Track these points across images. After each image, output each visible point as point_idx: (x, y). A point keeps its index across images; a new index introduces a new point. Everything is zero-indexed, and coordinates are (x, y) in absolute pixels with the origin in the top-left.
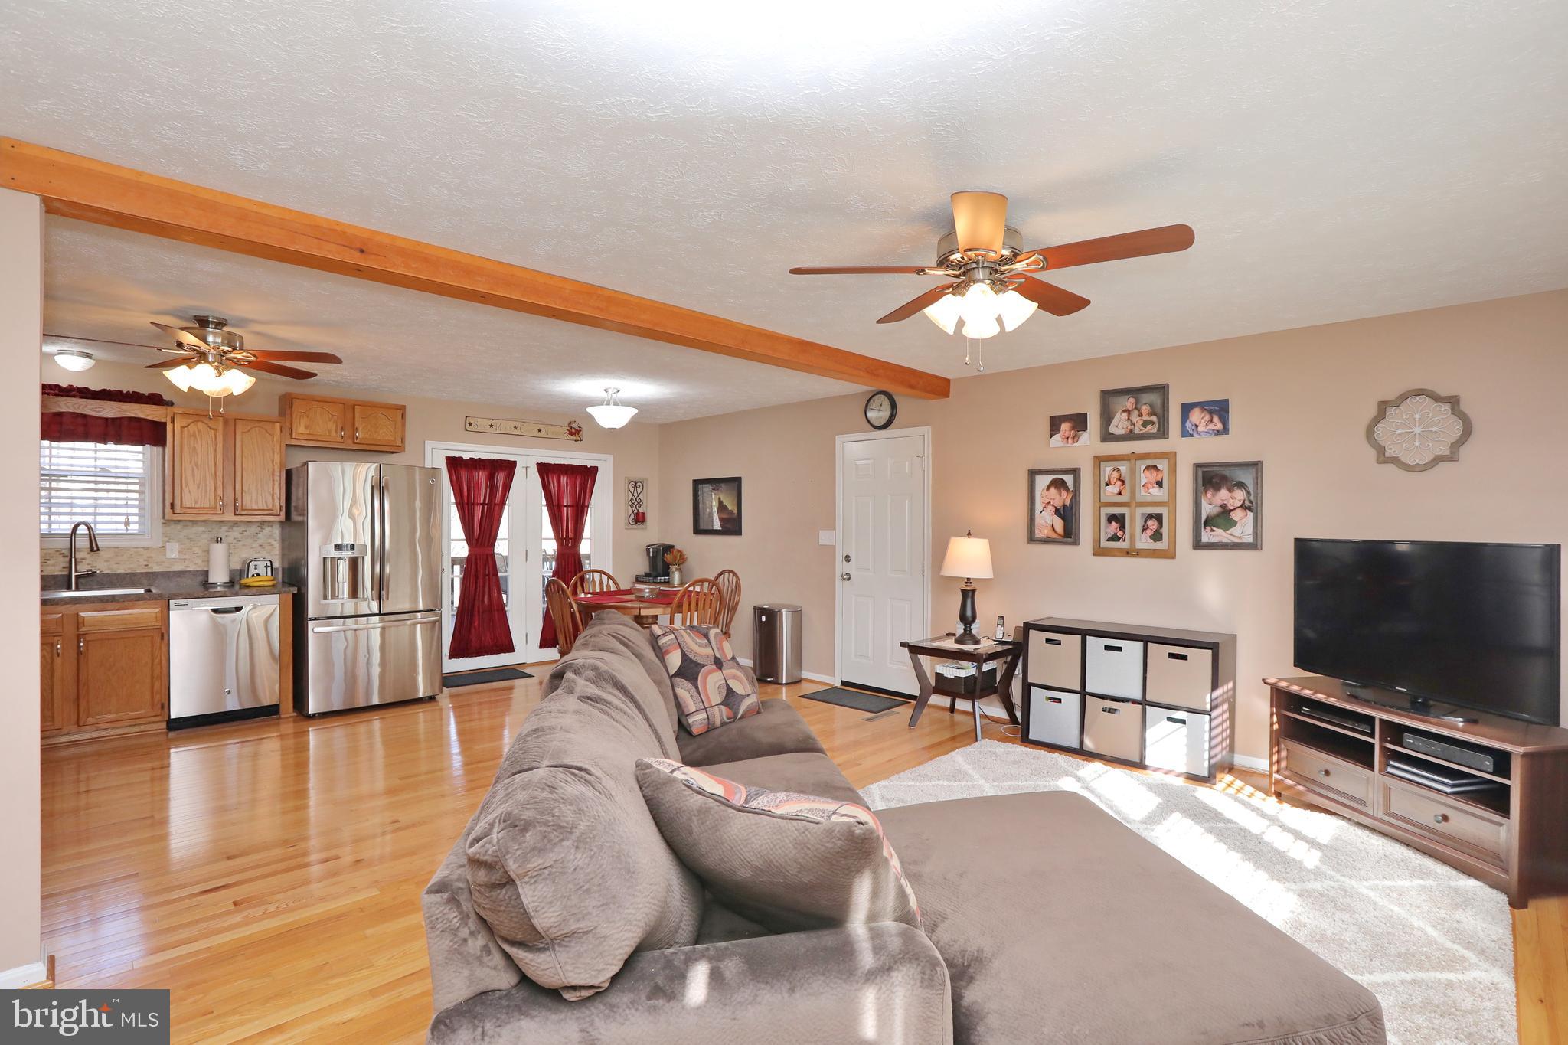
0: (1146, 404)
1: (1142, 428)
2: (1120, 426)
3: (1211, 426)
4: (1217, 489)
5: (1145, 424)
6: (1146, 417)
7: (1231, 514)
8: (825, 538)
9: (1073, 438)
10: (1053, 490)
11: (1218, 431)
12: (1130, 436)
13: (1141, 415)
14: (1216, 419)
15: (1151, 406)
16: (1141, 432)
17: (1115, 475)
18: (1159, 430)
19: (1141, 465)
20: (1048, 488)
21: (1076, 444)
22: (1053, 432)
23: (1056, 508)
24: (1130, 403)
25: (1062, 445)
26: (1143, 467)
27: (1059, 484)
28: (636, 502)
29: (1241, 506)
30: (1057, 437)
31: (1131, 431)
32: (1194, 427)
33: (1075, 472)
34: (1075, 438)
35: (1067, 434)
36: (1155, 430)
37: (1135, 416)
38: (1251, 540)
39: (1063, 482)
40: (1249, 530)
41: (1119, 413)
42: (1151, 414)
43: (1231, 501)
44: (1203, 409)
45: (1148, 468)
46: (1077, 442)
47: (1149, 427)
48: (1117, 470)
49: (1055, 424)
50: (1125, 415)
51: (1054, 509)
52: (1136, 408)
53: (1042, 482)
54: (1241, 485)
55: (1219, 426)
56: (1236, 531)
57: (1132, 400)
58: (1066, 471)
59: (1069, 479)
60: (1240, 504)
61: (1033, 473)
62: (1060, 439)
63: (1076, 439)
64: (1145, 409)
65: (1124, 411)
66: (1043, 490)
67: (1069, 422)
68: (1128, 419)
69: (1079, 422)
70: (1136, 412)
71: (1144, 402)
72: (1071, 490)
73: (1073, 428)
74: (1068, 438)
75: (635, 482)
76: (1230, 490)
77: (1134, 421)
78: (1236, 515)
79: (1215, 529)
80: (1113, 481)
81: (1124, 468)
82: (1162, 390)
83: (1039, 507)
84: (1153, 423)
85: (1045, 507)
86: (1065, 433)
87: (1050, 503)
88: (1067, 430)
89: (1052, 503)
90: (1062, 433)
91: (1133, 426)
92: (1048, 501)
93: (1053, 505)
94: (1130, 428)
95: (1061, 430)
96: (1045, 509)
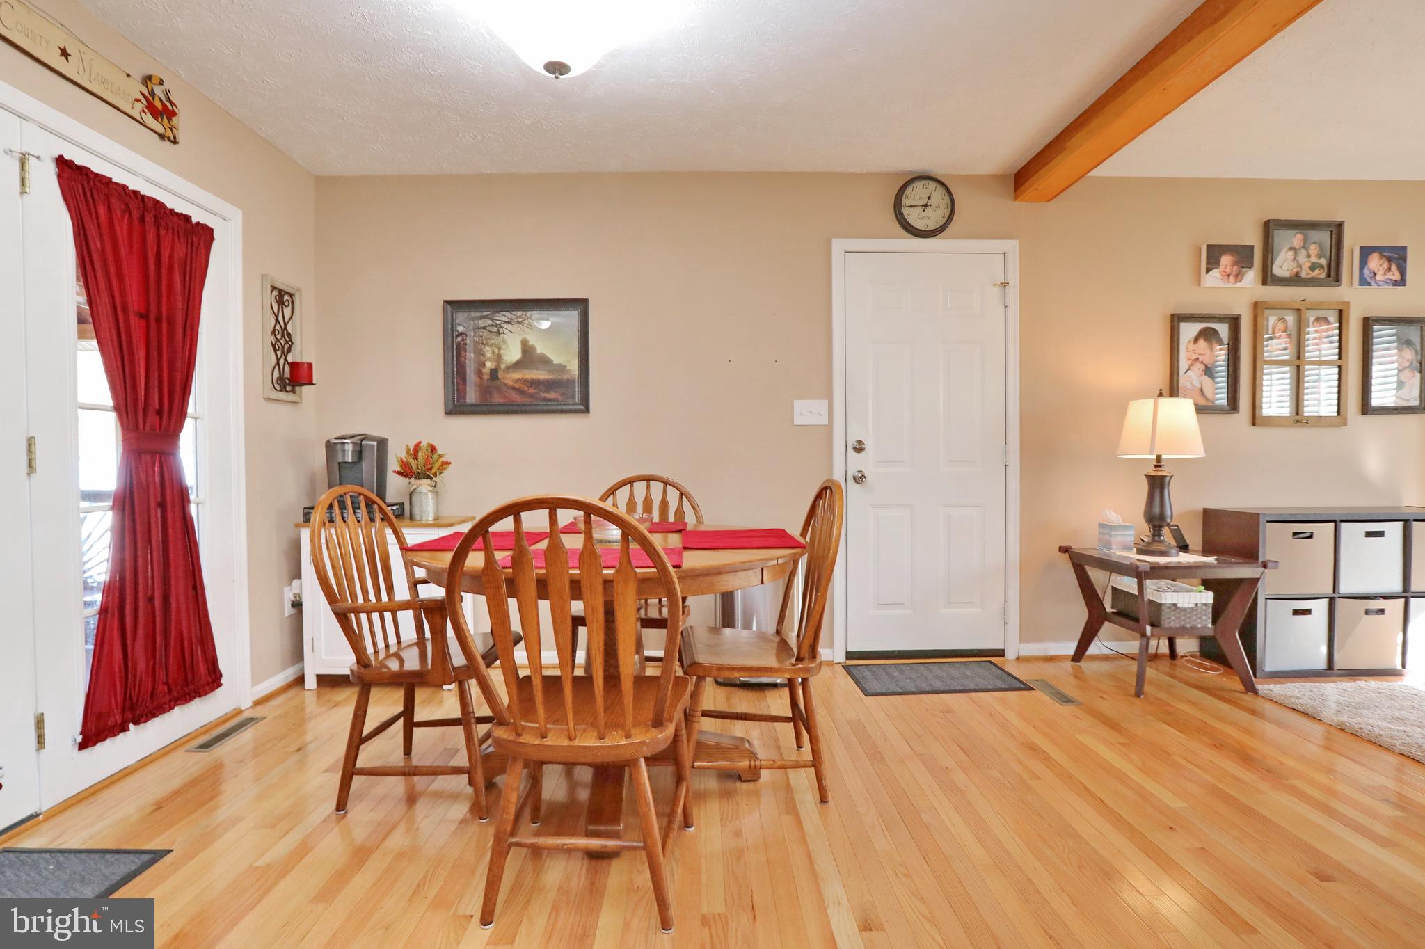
0: (1315, 243)
1: (1309, 271)
2: (1285, 267)
3: (1389, 276)
5: (1312, 268)
6: (1314, 259)
7: (1399, 375)
8: (808, 412)
9: (1236, 276)
10: (1202, 342)
11: (1395, 281)
12: (1295, 280)
13: (1309, 256)
14: (1394, 268)
15: (1321, 247)
16: (1308, 276)
17: (1280, 325)
18: (1329, 275)
20: (1196, 340)
22: (1210, 266)
23: (1206, 366)
24: (1297, 239)
25: (1222, 284)
26: (1312, 319)
27: (1208, 335)
28: (282, 340)
29: (1409, 366)
30: (1215, 273)
31: (1297, 274)
32: (1371, 275)
33: (1233, 320)
34: (1239, 276)
35: (1228, 270)
36: (1323, 276)
37: (1302, 258)
38: (1415, 403)
39: (1215, 332)
40: (1415, 393)
41: (1284, 250)
42: (1320, 256)
43: (1400, 361)
44: (1382, 257)
45: (1318, 319)
46: (1240, 281)
47: (1317, 272)
48: (1282, 319)
49: (1214, 254)
50: (1291, 253)
51: (1203, 367)
52: (1303, 247)
53: (1189, 331)
54: (1408, 343)
55: (1396, 277)
56: (1404, 392)
57: (1300, 236)
58: (1220, 319)
59: (1223, 329)
60: (1407, 364)
61: (1176, 320)
62: (1219, 275)
63: (1239, 278)
64: (1314, 249)
65: (1291, 249)
66: (1189, 342)
67: (1232, 256)
68: (1295, 259)
69: (1243, 255)
70: (1303, 252)
71: (1313, 241)
72: (1226, 342)
73: (1235, 263)
74: (1229, 276)
75: (280, 291)
76: (1400, 349)
77: (1300, 263)
78: (1405, 375)
80: (1278, 333)
81: (1291, 318)
82: (1337, 230)
83: (1183, 364)
84: (1322, 267)
85: (1192, 365)
86: (1226, 268)
87: (1198, 359)
88: (1226, 265)
89: (1200, 360)
90: (1222, 268)
91: (1299, 269)
92: (1194, 357)
93: (1202, 362)
94: (1295, 270)
95: (1221, 264)
96: (1191, 367)
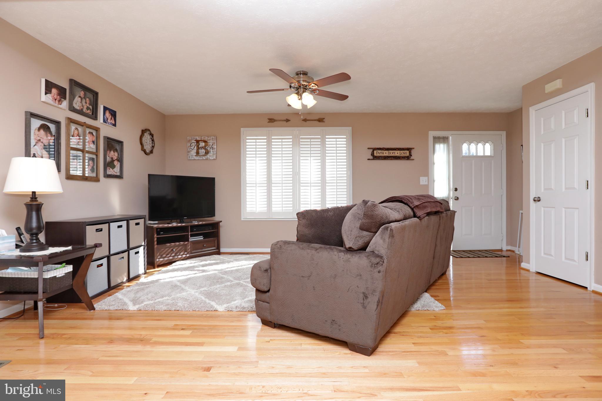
0: (88, 98)
2: (77, 105)
3: (111, 121)
4: (110, 151)
5: (87, 109)
6: (88, 105)
7: (114, 162)
9: (59, 101)
10: (42, 131)
11: (113, 124)
12: (81, 112)
13: (86, 103)
14: (113, 118)
15: (90, 100)
17: (76, 132)
18: (93, 114)
19: (88, 130)
20: (39, 129)
21: (60, 106)
22: (46, 92)
23: (44, 144)
26: (88, 132)
27: (44, 127)
29: (117, 159)
30: (49, 96)
31: (82, 109)
32: (107, 119)
33: (57, 124)
34: (60, 102)
35: (55, 97)
36: (91, 114)
37: (84, 102)
38: (118, 174)
39: (48, 128)
40: (119, 170)
41: (77, 96)
43: (114, 156)
44: (110, 113)
45: (90, 133)
46: (61, 104)
47: (89, 111)
48: (77, 128)
50: (80, 99)
51: (42, 145)
52: (84, 98)
53: (35, 123)
54: (116, 150)
55: (113, 122)
56: (115, 169)
57: (83, 92)
58: (51, 121)
59: (52, 127)
60: (116, 158)
61: (29, 115)
62: (51, 98)
63: (60, 103)
64: (88, 100)
65: (80, 97)
66: (35, 130)
67: (57, 90)
68: (81, 102)
69: (62, 92)
70: (84, 100)
71: (88, 96)
72: (54, 134)
73: (58, 94)
74: (56, 100)
76: (114, 152)
77: (83, 105)
78: (116, 163)
79: (110, 168)
80: (75, 135)
81: (80, 129)
82: (96, 95)
83: (33, 141)
84: (90, 109)
85: (37, 143)
86: (54, 95)
87: (40, 140)
88: (55, 94)
89: (42, 141)
90: (52, 94)
91: (83, 107)
92: (38, 138)
93: (42, 142)
94: (81, 107)
95: (52, 92)
96: (37, 144)
